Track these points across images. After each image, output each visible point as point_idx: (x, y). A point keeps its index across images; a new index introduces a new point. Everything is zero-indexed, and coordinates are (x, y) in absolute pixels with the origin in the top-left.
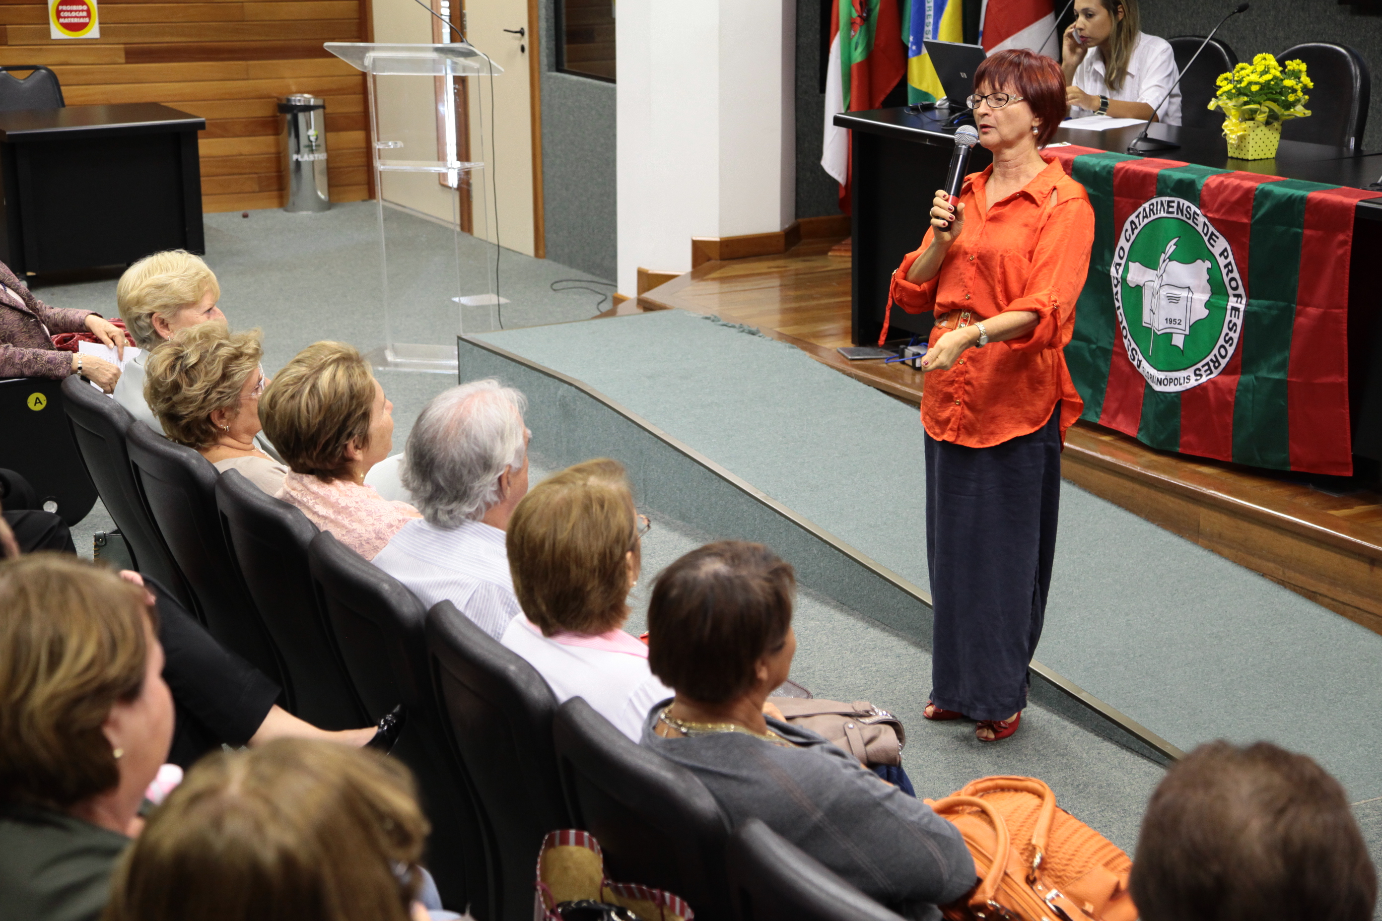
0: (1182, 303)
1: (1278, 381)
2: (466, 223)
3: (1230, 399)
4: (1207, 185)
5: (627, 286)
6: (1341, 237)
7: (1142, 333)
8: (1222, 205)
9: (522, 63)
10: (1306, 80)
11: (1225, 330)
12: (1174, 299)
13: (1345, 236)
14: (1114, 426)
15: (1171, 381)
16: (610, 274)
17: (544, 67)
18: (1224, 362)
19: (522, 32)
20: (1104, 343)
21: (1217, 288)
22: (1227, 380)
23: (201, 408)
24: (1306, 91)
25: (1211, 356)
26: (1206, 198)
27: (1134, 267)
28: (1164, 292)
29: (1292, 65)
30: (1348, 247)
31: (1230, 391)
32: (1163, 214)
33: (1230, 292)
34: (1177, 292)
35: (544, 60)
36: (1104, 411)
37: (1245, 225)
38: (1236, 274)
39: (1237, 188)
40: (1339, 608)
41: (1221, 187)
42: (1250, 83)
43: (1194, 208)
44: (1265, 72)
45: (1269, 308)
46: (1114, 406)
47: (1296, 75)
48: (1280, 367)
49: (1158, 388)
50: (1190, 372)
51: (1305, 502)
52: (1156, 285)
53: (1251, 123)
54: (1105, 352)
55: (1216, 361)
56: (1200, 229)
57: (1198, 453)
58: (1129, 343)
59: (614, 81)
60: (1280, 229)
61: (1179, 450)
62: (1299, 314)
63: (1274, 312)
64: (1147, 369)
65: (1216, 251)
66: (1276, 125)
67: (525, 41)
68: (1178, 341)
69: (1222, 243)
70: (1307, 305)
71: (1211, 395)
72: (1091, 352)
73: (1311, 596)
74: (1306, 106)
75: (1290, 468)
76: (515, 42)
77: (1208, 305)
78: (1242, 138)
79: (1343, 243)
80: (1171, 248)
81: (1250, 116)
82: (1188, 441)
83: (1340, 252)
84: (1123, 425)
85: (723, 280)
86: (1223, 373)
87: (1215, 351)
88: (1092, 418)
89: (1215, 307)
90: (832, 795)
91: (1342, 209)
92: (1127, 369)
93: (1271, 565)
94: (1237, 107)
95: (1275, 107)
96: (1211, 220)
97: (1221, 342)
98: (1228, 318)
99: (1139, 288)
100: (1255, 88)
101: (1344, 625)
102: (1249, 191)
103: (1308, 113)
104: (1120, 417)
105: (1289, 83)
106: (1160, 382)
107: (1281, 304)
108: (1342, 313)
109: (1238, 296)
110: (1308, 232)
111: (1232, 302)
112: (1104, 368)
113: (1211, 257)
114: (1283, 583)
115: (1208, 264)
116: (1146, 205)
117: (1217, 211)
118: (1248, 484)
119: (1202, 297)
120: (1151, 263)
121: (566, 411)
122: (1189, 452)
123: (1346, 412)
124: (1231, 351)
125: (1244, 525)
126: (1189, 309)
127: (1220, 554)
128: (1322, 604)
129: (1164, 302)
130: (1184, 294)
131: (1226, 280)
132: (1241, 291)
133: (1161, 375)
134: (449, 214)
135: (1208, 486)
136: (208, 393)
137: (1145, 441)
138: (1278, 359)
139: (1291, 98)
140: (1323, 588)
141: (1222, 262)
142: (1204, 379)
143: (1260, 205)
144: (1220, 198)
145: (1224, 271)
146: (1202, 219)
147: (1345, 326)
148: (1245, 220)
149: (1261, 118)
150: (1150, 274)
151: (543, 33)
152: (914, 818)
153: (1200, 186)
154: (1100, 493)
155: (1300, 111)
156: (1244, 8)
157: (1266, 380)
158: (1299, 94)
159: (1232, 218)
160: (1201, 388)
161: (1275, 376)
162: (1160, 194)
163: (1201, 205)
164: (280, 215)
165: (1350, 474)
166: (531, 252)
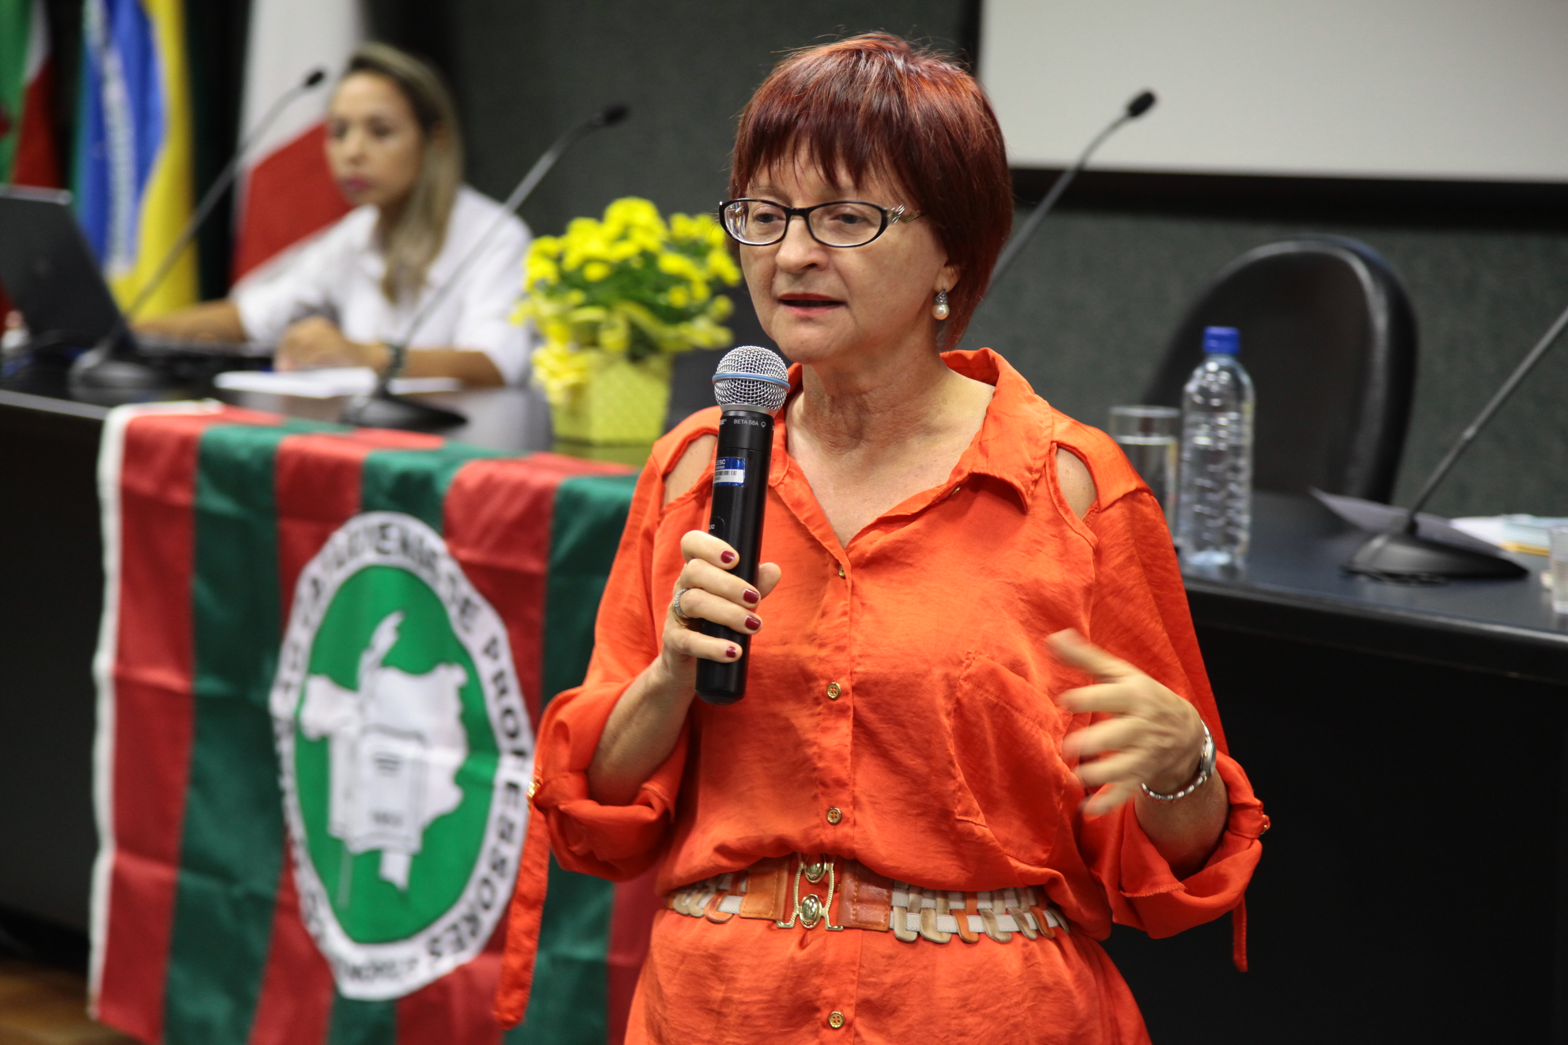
0: (406, 773)
1: (591, 967)
4: (458, 485)
8: (487, 530)
11: (491, 839)
12: (388, 764)
15: (379, 969)
20: (261, 884)
22: (494, 964)
26: (457, 514)
27: (319, 687)
28: (372, 745)
29: (684, 226)
32: (369, 557)
33: (504, 743)
39: (518, 488)
41: (485, 486)
42: (588, 261)
43: (434, 542)
44: (624, 236)
47: (696, 250)
48: (595, 930)
49: (351, 989)
50: (414, 949)
52: (352, 730)
53: (591, 357)
54: (260, 904)
55: (472, 919)
56: (443, 590)
65: (475, 641)
66: (657, 363)
71: (458, 1003)
72: (234, 906)
77: (462, 778)
78: (577, 391)
81: (588, 338)
92: (301, 947)
94: (562, 318)
95: (643, 318)
97: (483, 869)
100: (595, 272)
102: (541, 494)
105: (672, 263)
106: (356, 973)
109: (520, 753)
112: (259, 943)
113: (462, 657)
117: (477, 543)
126: (419, 789)
129: (368, 771)
130: (408, 750)
139: (677, 297)
141: (486, 668)
143: (562, 527)
144: (487, 512)
145: (490, 691)
146: (447, 566)
148: (533, 565)
149: (614, 338)
153: (444, 485)
156: (615, 115)
157: (569, 962)
158: (701, 292)
159: (509, 561)
160: (439, 988)
161: (587, 951)
162: (368, 507)
163: (447, 532)
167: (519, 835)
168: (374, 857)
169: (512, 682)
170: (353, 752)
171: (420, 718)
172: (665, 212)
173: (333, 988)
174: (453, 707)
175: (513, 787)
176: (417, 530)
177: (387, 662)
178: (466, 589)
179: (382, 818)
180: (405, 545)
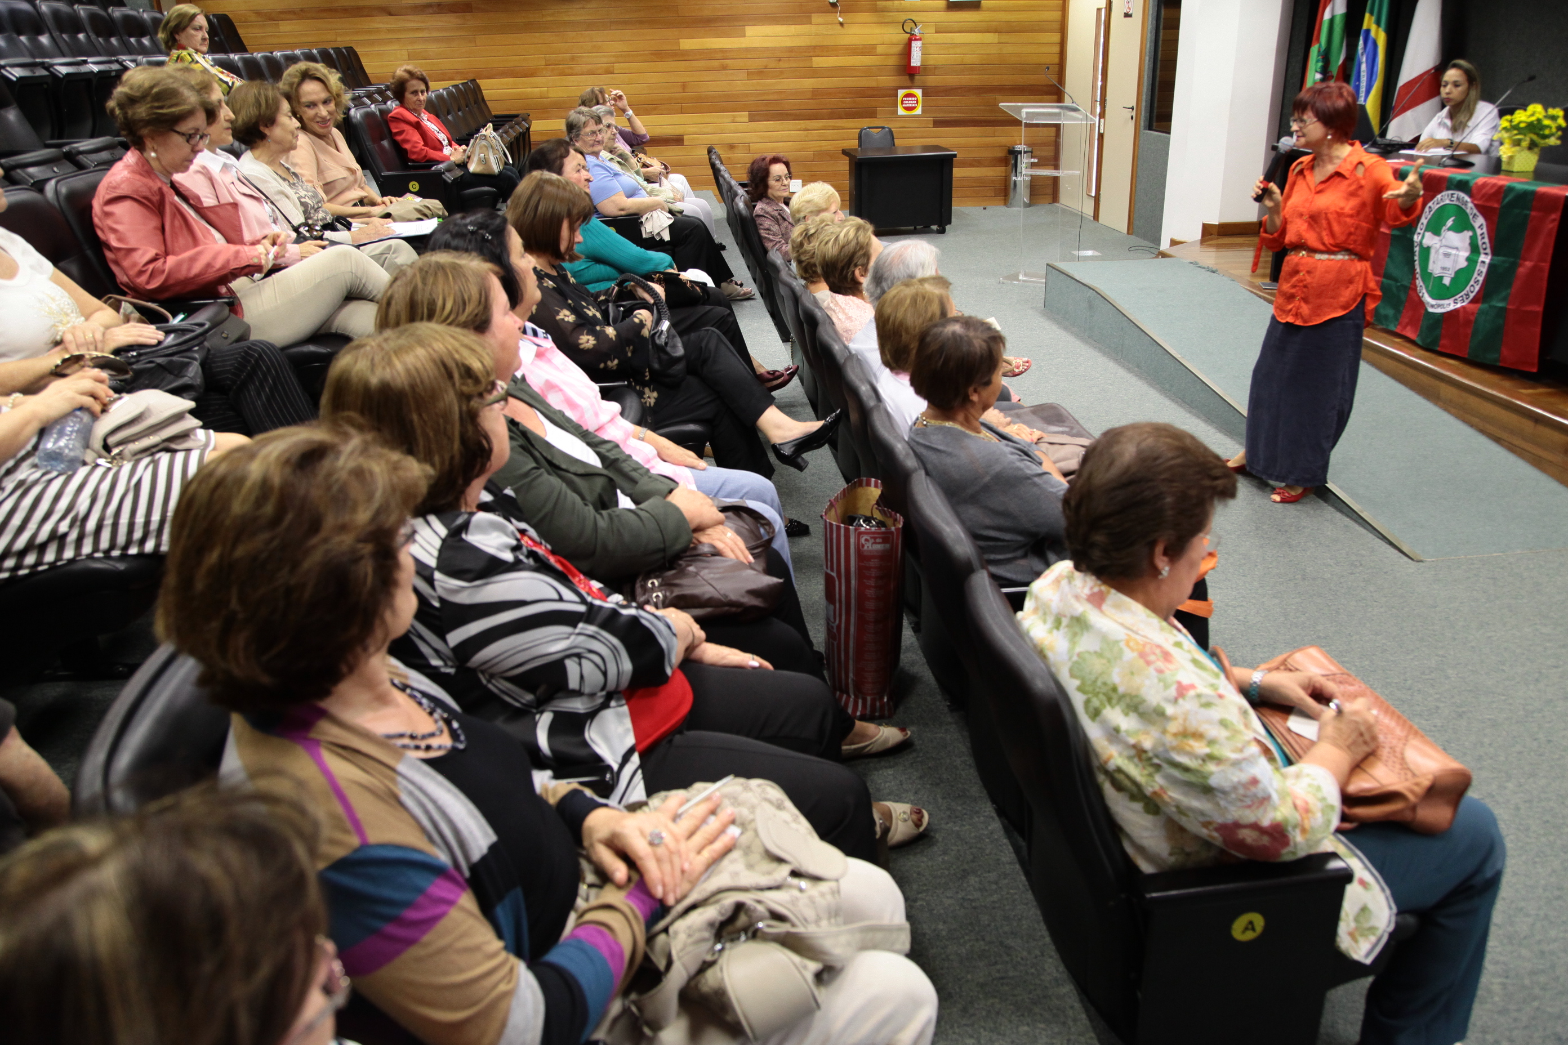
0: (1452, 257)
1: (1501, 308)
2: (1096, 216)
3: (1472, 318)
4: (1476, 184)
5: (1164, 246)
6: (1553, 216)
7: (1427, 275)
8: (1483, 196)
9: (1131, 125)
10: (1562, 122)
11: (1475, 275)
12: (1447, 255)
13: (1555, 216)
14: (1404, 333)
15: (1439, 306)
17: (1142, 128)
18: (1472, 295)
19: (1132, 108)
20: (1406, 283)
21: (1474, 249)
22: (1472, 306)
24: (1559, 128)
25: (1465, 292)
26: (1475, 191)
27: (1428, 234)
28: (1442, 250)
29: (1552, 111)
30: (1556, 223)
31: (1473, 314)
32: (1448, 202)
33: (1482, 251)
34: (1450, 251)
35: (1142, 124)
36: (1399, 324)
37: (1495, 209)
38: (1486, 240)
39: (1494, 185)
40: (1512, 448)
41: (1485, 185)
42: (1521, 122)
43: (1467, 198)
44: (1532, 115)
45: (1504, 262)
46: (1406, 320)
47: (1554, 118)
48: (1504, 299)
49: (1430, 310)
50: (1451, 301)
51: (1507, 384)
52: (1438, 246)
53: (1517, 148)
54: (1405, 287)
55: (1467, 295)
56: (1468, 211)
57: (1448, 351)
58: (1419, 282)
59: (1169, 133)
60: (1517, 211)
61: (1438, 349)
62: (1520, 265)
63: (1507, 265)
64: (1427, 298)
65: (1476, 225)
66: (1536, 150)
67: (1134, 114)
68: (1447, 281)
69: (1480, 221)
70: (1525, 260)
71: (1461, 315)
72: (1398, 287)
73: (1497, 440)
74: (1559, 138)
75: (1498, 364)
76: (1129, 113)
77: (1468, 259)
78: (1511, 158)
79: (1554, 220)
80: (1450, 223)
81: (1517, 143)
82: (1444, 344)
83: (1551, 226)
84: (1409, 333)
85: (1219, 246)
86: (1472, 302)
87: (1468, 288)
88: (1392, 328)
89: (1471, 261)
90: (997, 468)
91: (1555, 199)
92: (1416, 299)
93: (1477, 420)
94: (1510, 138)
95: (1535, 137)
96: (1476, 206)
97: (1472, 282)
98: (1478, 268)
99: (1428, 248)
100: (1522, 125)
101: (1511, 458)
102: (1501, 187)
103: (1558, 142)
104: (1409, 328)
105: (1546, 122)
106: (1432, 306)
107: (1512, 260)
108: (1546, 266)
109: (1486, 254)
110: (1533, 213)
111: (1482, 258)
112: (1403, 297)
114: (1482, 431)
115: (1470, 233)
116: (1439, 197)
117: (1480, 199)
118: (1475, 372)
119: (1465, 254)
120: (1437, 232)
121: (1091, 307)
122: (1443, 350)
123: (1538, 330)
124: (1477, 288)
125: (1465, 395)
126: (1455, 262)
127: (1449, 412)
128: (1503, 445)
129: (1441, 257)
130: (1454, 252)
131: (1480, 243)
132: (1488, 251)
133: (1433, 302)
134: (1089, 210)
135: (1448, 370)
137: (1419, 342)
138: (1504, 294)
139: (1547, 132)
140: (1504, 435)
141: (1479, 232)
142: (1459, 305)
143: (1506, 196)
144: (1484, 191)
145: (1479, 238)
146: (1470, 205)
147: (1546, 275)
148: (1496, 205)
149: (1525, 144)
150: (1436, 239)
151: (1143, 108)
152: (1054, 490)
153: (1472, 184)
154: (1387, 372)
155: (1553, 141)
156: (1532, 78)
157: (1495, 307)
158: (1554, 130)
159: (1489, 204)
160: (1456, 311)
161: (1501, 305)
162: (1448, 189)
163: (1471, 196)
164: (1004, 209)
165: (1535, 370)
166: (1125, 231)
167: (1484, 275)
168: (1441, 278)
169: (1486, 236)
170: (1437, 251)
171: (1457, 244)
172: (1546, 109)
173: (1426, 309)
174: (1468, 241)
175: (1483, 262)
176: (1462, 195)
177: (1449, 229)
178: (1475, 211)
179: (1444, 268)
180: (1458, 199)
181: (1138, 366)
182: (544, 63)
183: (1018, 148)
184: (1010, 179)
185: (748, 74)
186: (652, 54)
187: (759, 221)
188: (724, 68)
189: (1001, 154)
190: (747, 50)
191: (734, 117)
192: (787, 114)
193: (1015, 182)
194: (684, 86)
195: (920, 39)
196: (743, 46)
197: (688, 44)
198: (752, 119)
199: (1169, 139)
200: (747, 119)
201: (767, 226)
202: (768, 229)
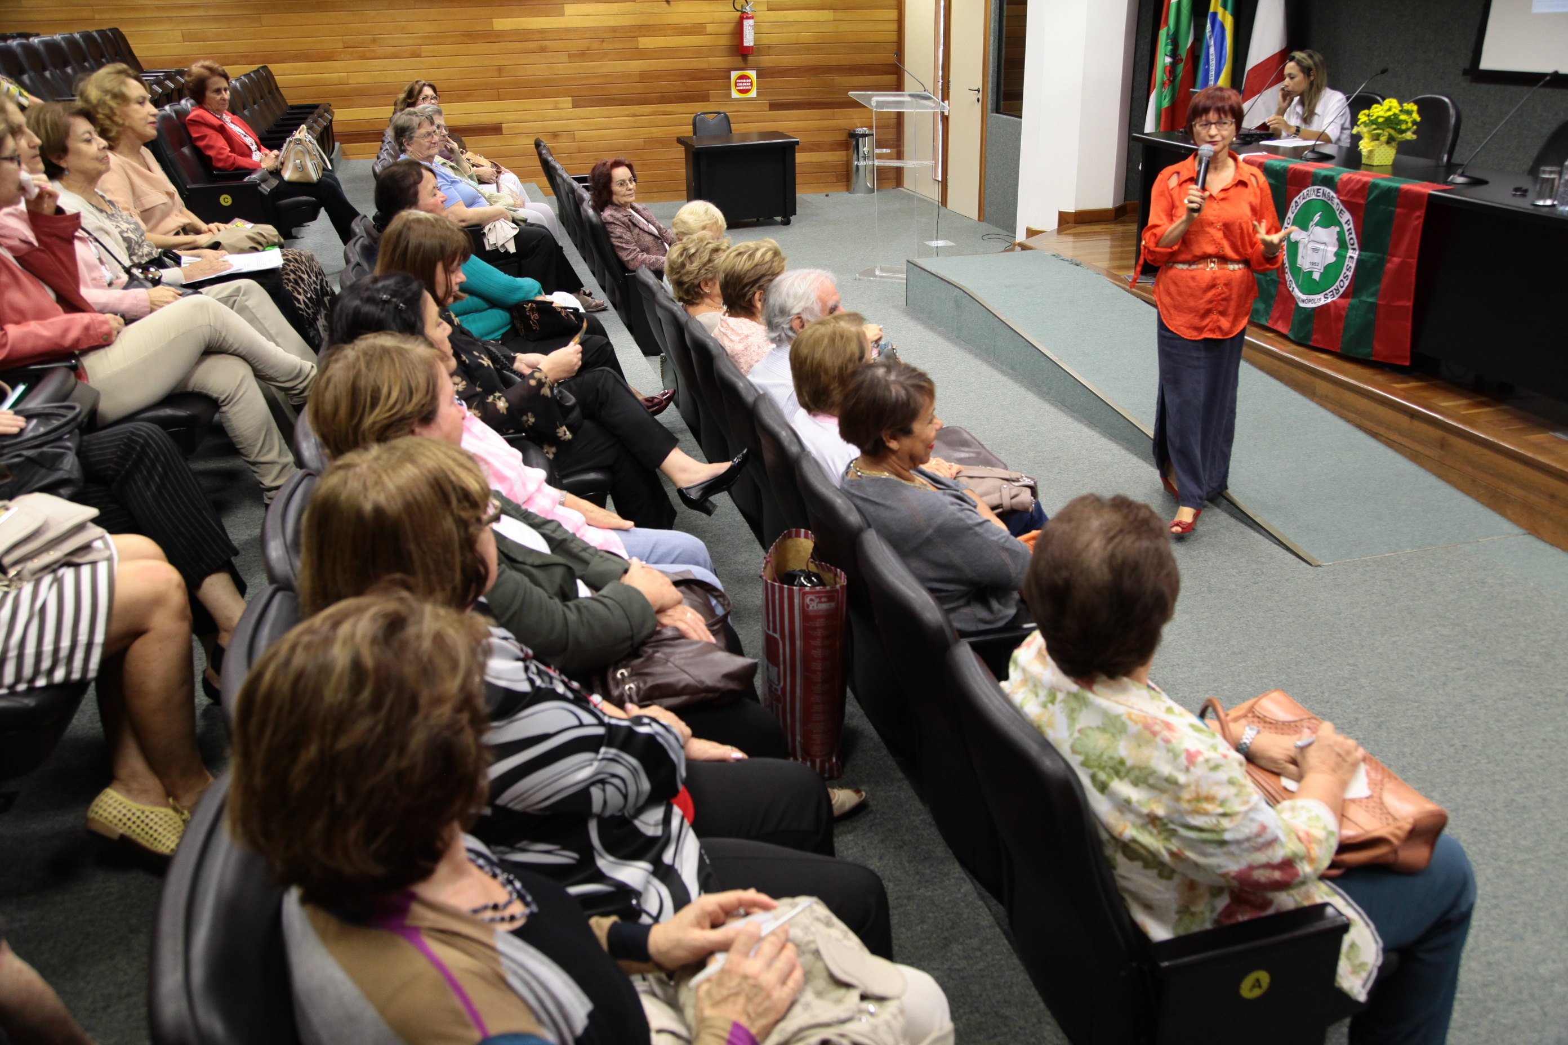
0: (1321, 253)
1: (1372, 304)
2: (944, 202)
3: (1343, 313)
4: (1341, 180)
5: (1021, 236)
6: (1418, 213)
7: (1296, 270)
8: (1349, 192)
9: (978, 108)
10: (1416, 117)
11: (1344, 270)
12: (1315, 250)
13: (1420, 213)
14: (1275, 327)
15: (1310, 301)
16: (1012, 229)
17: (989, 111)
18: (1342, 290)
19: (978, 91)
21: (1342, 244)
22: (1343, 301)
23: (696, 278)
24: (1414, 123)
25: (1335, 287)
26: (1340, 187)
28: (1311, 245)
29: (1408, 106)
30: (1421, 220)
31: (1344, 309)
32: (1314, 197)
33: (1350, 246)
34: (1318, 246)
35: (989, 106)
36: (1271, 318)
37: (1361, 205)
38: (1354, 236)
39: (1359, 181)
40: (1389, 443)
41: (1349, 180)
42: (1379, 117)
43: (1332, 194)
44: (1389, 110)
45: (1371, 257)
46: (1277, 315)
47: (1409, 113)
48: (1373, 295)
49: (1301, 305)
50: (1321, 296)
51: (1380, 378)
52: (1306, 241)
53: (1377, 142)
54: (1274, 281)
55: (1337, 290)
56: (1334, 206)
57: (1321, 346)
58: (1288, 277)
59: (1021, 117)
60: (1382, 207)
61: (1310, 343)
62: (1389, 261)
63: (1374, 260)
64: (1297, 293)
65: (1343, 221)
66: (1394, 144)
67: (980, 96)
68: (1316, 276)
69: (1347, 216)
70: (1394, 256)
71: (1332, 310)
72: (1267, 281)
73: (1375, 435)
74: (1414, 133)
75: (1371, 358)
76: (974, 96)
77: (1336, 254)
78: (1371, 152)
79: (1419, 217)
80: (1317, 218)
81: (1376, 138)
82: (1316, 338)
83: (1416, 223)
84: (1280, 327)
85: (1075, 235)
86: (1341, 297)
87: (1337, 283)
88: (1264, 322)
89: (1340, 256)
91: (1419, 196)
92: (1286, 293)
93: (1354, 415)
94: (1369, 132)
95: (1392, 132)
96: (1342, 201)
97: (1341, 278)
98: (1346, 263)
99: (1296, 243)
100: (1380, 120)
101: (1390, 454)
102: (1366, 183)
103: (1415, 137)
104: (1280, 322)
105: (1403, 117)
106: (1303, 301)
107: (1379, 255)
108: (1414, 262)
109: (1354, 249)
110: (1398, 210)
111: (1350, 253)
112: (1273, 291)
113: (1339, 224)
114: (1360, 427)
115: (1338, 229)
116: (1305, 191)
117: (1346, 195)
118: (1348, 366)
119: (1333, 249)
120: (1304, 227)
121: (958, 305)
122: (1316, 345)
123: (1409, 324)
124: (1347, 283)
125: (1341, 390)
126: (1324, 257)
127: (1325, 407)
128: (1380, 441)
129: (1310, 252)
130: (1322, 247)
131: (1348, 239)
132: (1356, 246)
133: (1304, 297)
134: (936, 195)
135: (1323, 365)
136: (700, 269)
137: (1291, 337)
138: (1373, 289)
139: (1404, 127)
140: (1382, 431)
141: (1346, 227)
142: (1329, 300)
143: (1371, 193)
144: (1349, 187)
145: (1347, 233)
146: (1336, 201)
147: (1414, 271)
148: (1362, 202)
149: (1383, 139)
150: (1304, 234)
151: (990, 90)
153: (1337, 179)
154: (1261, 368)
155: (1409, 136)
156: (1384, 71)
157: (1366, 302)
158: (1410, 125)
159: (1354, 200)
160: (1327, 306)
161: (1370, 300)
162: (1314, 184)
163: (1336, 192)
164: (846, 195)
165: (1407, 364)
166: (976, 218)
167: (1352, 270)
168: (1311, 273)
169: (1353, 231)
170: (1306, 246)
171: (1325, 239)
172: (1401, 104)
173: (1297, 304)
174: (1336, 237)
175: (1351, 257)
176: (1327, 190)
177: (1316, 225)
178: (1341, 207)
179: (1313, 264)
180: (1324, 194)
181: (1012, 368)
182: (341, 45)
183: (860, 131)
184: (852, 163)
185: (569, 56)
186: (463, 35)
187: (610, 228)
188: (543, 50)
189: (841, 137)
190: (567, 30)
191: (557, 103)
192: (614, 99)
193: (857, 166)
194: (500, 70)
195: (752, 18)
196: (563, 26)
197: (502, 24)
198: (576, 105)
199: (1020, 123)
200: (570, 106)
201: (618, 234)
202: (620, 237)
